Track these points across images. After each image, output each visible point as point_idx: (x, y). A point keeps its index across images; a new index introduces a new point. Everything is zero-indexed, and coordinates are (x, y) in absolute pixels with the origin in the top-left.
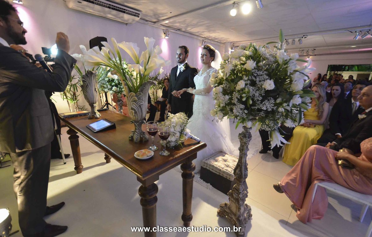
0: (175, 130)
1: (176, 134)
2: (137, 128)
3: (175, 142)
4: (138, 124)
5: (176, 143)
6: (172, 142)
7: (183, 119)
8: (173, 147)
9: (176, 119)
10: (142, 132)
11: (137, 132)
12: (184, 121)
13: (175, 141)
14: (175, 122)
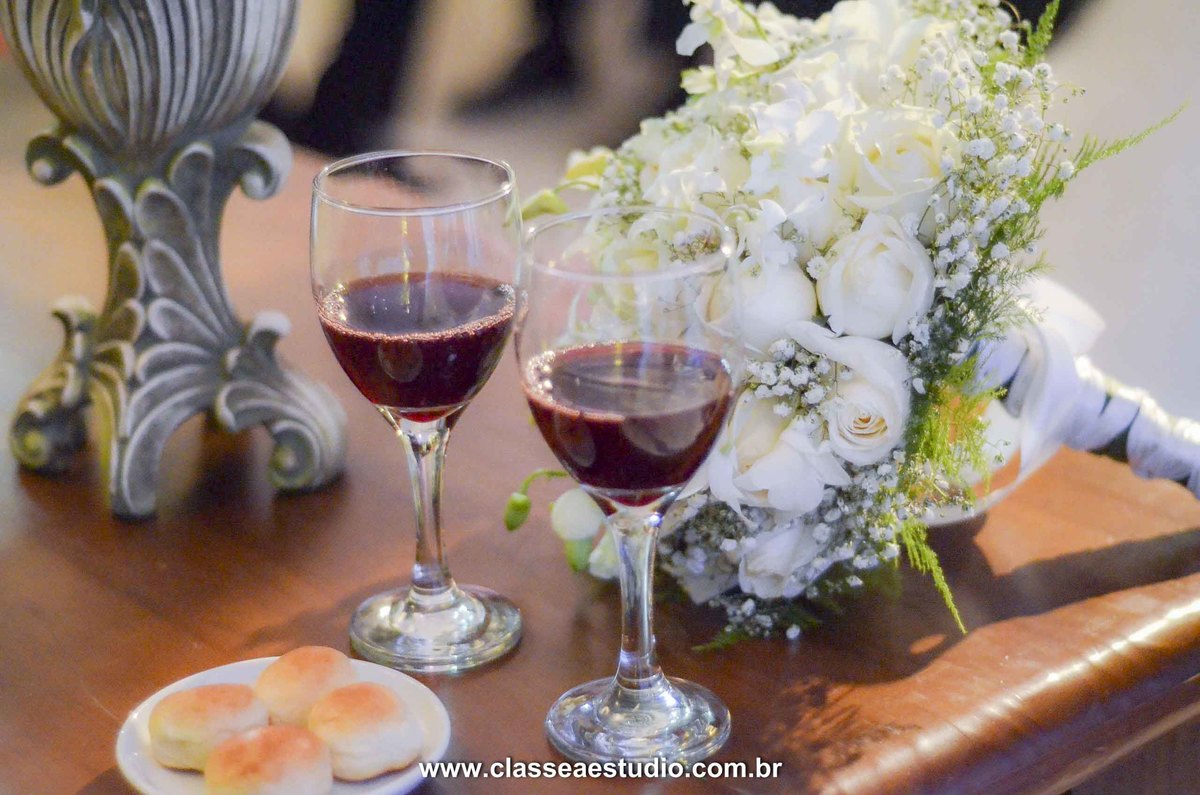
0: (822, 318)
1: (833, 375)
2: (144, 267)
3: (823, 532)
4: (153, 186)
5: (843, 534)
6: (769, 515)
7: (973, 94)
8: (783, 609)
9: (843, 106)
10: (237, 331)
11: (149, 338)
12: (984, 146)
13: (821, 511)
14: (820, 166)
